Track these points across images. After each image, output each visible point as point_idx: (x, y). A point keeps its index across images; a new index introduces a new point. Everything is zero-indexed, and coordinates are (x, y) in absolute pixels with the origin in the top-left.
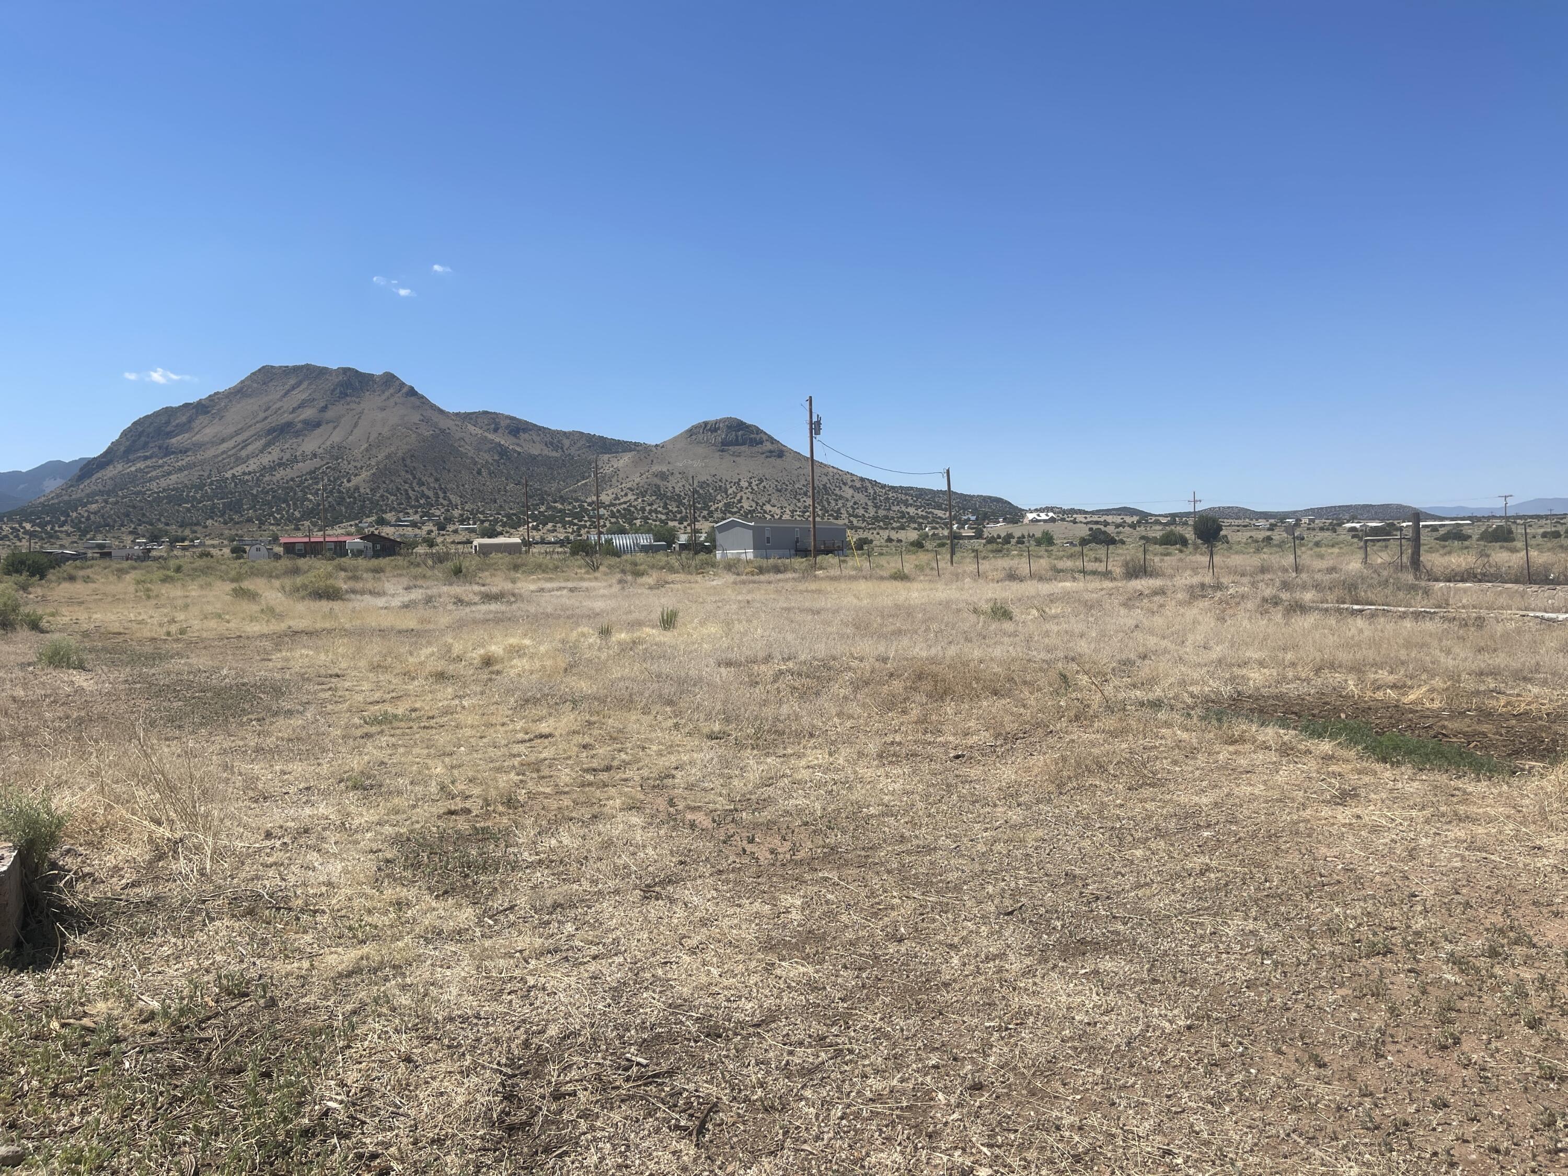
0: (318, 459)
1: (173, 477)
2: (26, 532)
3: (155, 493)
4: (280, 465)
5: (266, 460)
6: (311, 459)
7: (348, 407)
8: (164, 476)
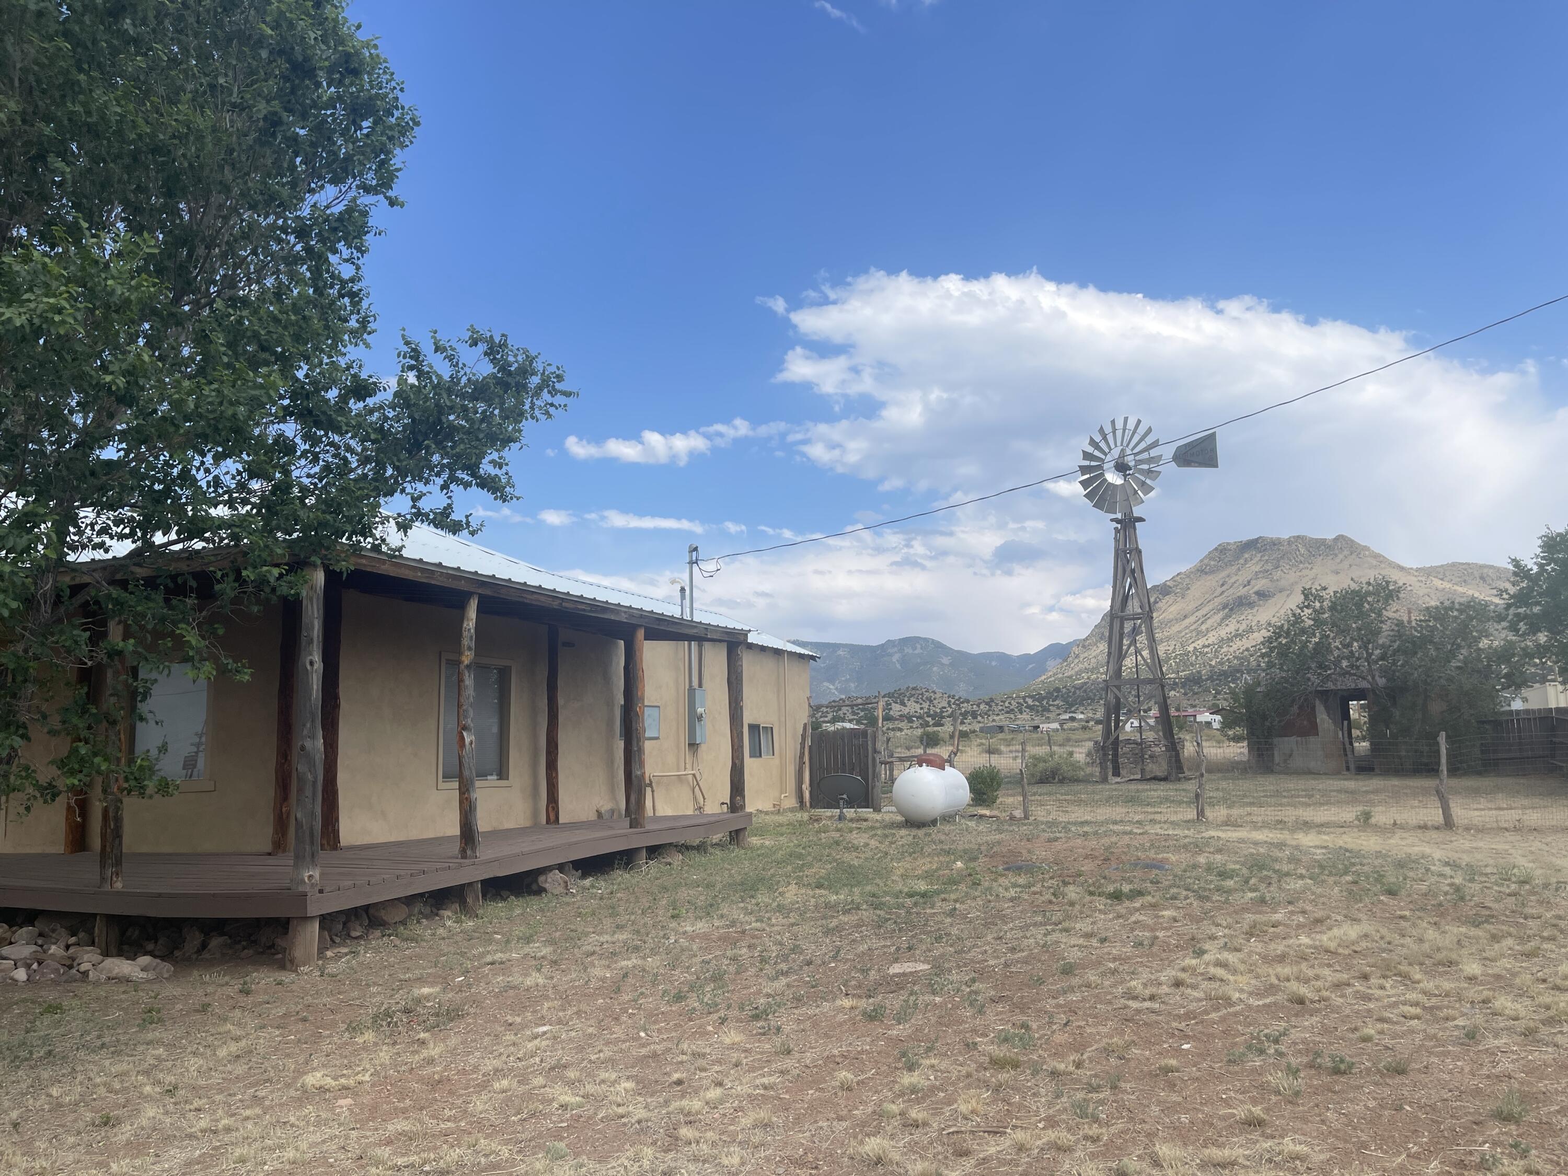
6: (1266, 629)
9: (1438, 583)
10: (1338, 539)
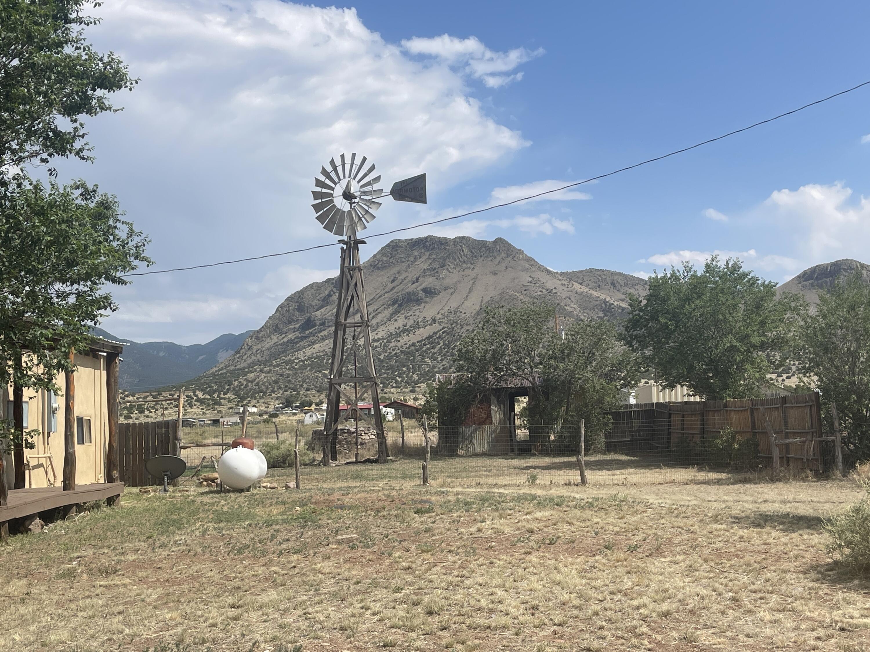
0: (437, 324)
1: (317, 346)
2: (199, 400)
3: (302, 361)
4: (404, 331)
5: (392, 327)
6: (431, 325)
7: (463, 273)
8: (309, 345)
9: (577, 287)
10: (496, 242)
